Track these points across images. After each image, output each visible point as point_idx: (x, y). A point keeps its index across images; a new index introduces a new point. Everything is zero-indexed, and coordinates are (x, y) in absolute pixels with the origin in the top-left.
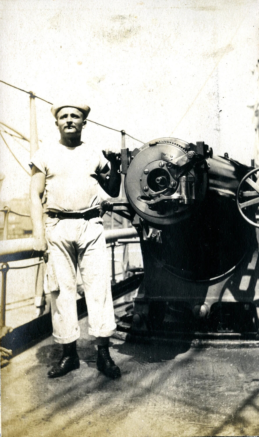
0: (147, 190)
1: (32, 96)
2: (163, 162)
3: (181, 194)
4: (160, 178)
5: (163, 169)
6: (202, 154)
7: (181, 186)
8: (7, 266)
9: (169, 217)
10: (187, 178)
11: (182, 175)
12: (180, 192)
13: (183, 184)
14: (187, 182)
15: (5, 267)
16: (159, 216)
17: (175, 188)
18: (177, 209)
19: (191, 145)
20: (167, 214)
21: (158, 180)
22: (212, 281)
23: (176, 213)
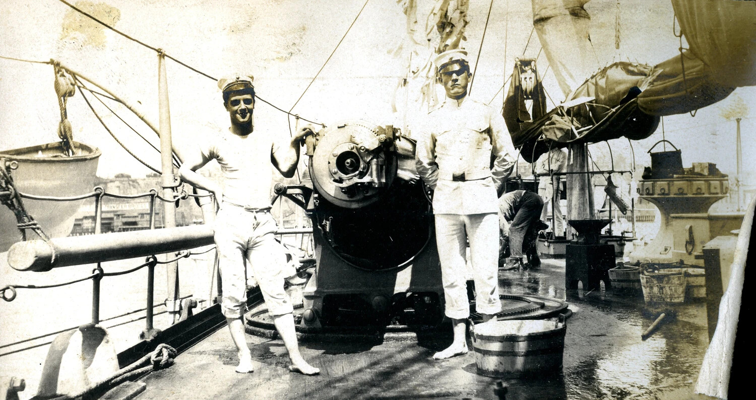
0: (335, 173)
1: (162, 55)
2: (352, 145)
3: (372, 177)
4: (349, 161)
5: (353, 152)
6: (392, 137)
7: (372, 169)
8: (155, 259)
9: (358, 201)
10: (378, 161)
11: (372, 159)
12: (371, 175)
13: (374, 167)
14: (377, 165)
15: (151, 260)
16: (348, 199)
17: (365, 171)
18: (367, 193)
19: (381, 128)
20: (358, 198)
21: (348, 163)
22: (400, 267)
23: (365, 196)
